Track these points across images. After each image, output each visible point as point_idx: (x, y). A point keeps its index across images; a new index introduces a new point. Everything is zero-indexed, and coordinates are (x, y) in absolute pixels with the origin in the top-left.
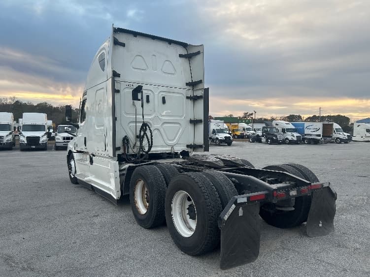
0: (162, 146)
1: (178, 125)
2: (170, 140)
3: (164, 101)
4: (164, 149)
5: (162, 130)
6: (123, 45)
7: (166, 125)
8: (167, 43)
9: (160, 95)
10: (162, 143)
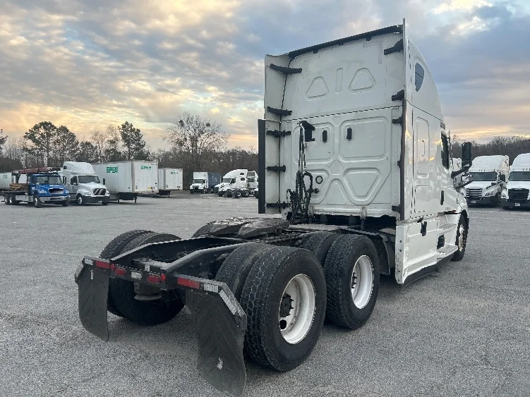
0: (345, 205)
1: (374, 172)
2: (359, 197)
3: (349, 137)
4: (349, 210)
5: (345, 181)
6: (299, 71)
7: (351, 173)
8: (364, 41)
9: (342, 128)
10: (346, 200)
